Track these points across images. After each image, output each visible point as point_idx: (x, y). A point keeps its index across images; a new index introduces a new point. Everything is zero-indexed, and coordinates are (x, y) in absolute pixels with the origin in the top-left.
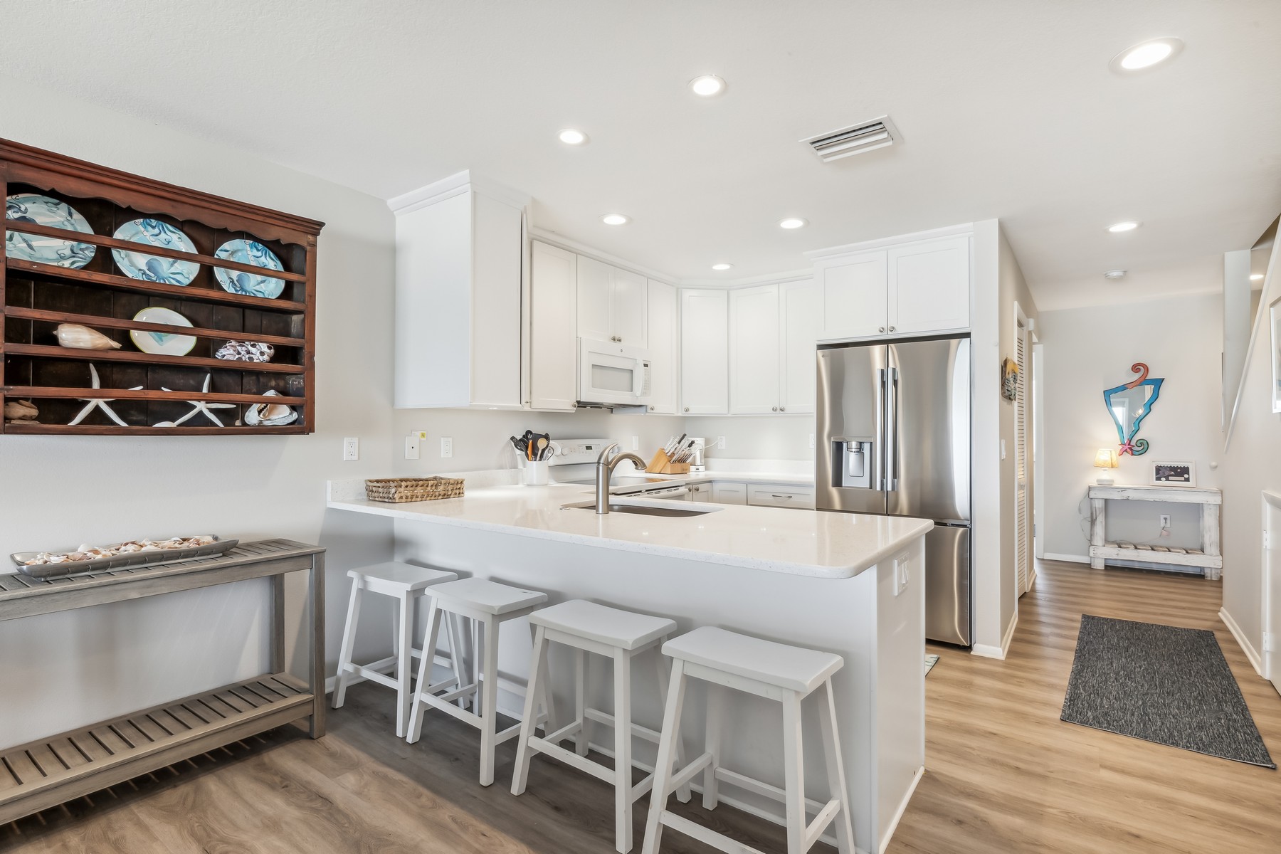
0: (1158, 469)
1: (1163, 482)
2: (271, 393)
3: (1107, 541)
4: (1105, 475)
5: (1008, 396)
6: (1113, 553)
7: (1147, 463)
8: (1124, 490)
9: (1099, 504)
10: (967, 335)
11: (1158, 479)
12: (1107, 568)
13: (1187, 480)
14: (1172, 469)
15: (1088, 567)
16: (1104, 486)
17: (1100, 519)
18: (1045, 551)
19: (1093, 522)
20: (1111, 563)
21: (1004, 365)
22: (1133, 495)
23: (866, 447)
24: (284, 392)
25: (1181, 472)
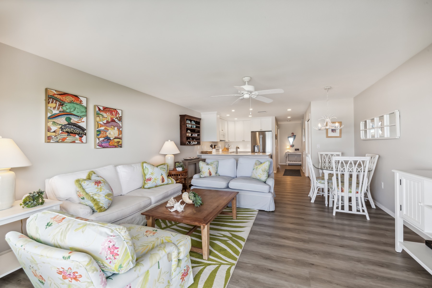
0: (295, 149)
1: (296, 151)
2: (195, 140)
3: (288, 161)
4: (288, 150)
5: (276, 139)
6: (289, 162)
7: (294, 148)
8: (291, 152)
9: (287, 155)
10: (271, 131)
11: (295, 151)
12: (288, 165)
13: (299, 151)
14: (297, 149)
15: (286, 165)
16: (288, 152)
17: (287, 157)
18: (280, 163)
19: (286, 158)
20: (289, 164)
21: (276, 135)
22: (292, 153)
23: (258, 146)
24: (196, 140)
25: (298, 150)
